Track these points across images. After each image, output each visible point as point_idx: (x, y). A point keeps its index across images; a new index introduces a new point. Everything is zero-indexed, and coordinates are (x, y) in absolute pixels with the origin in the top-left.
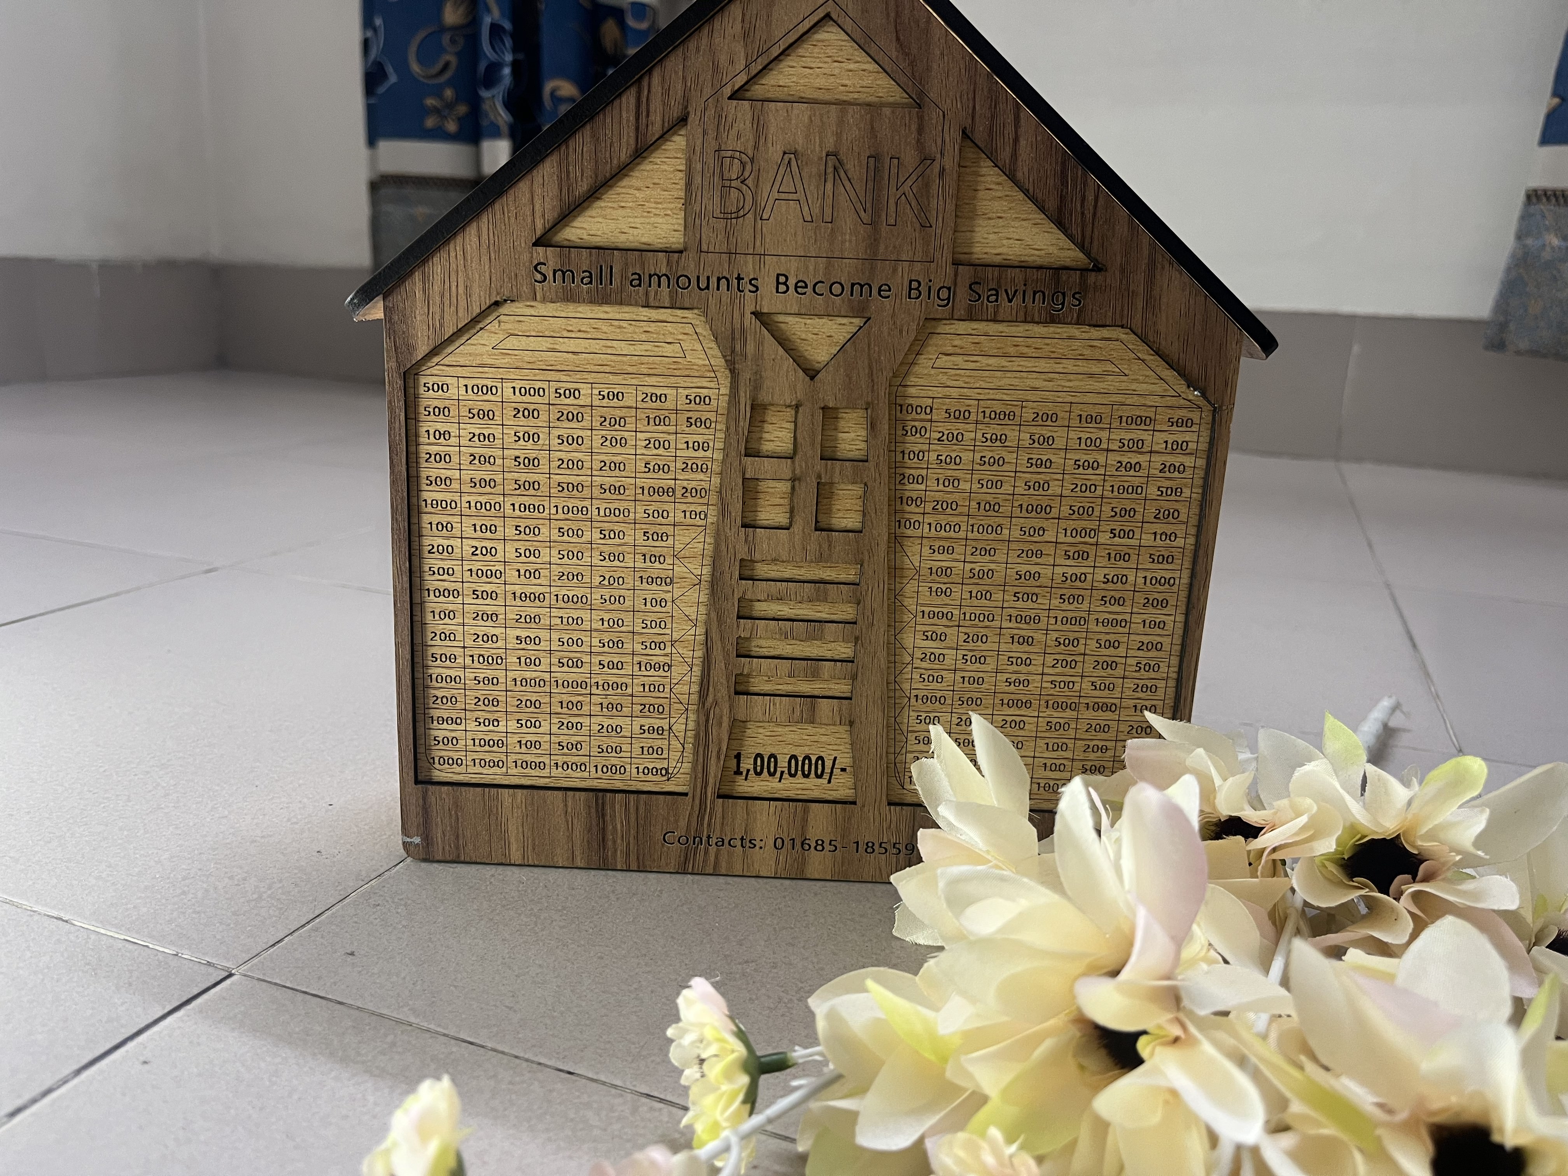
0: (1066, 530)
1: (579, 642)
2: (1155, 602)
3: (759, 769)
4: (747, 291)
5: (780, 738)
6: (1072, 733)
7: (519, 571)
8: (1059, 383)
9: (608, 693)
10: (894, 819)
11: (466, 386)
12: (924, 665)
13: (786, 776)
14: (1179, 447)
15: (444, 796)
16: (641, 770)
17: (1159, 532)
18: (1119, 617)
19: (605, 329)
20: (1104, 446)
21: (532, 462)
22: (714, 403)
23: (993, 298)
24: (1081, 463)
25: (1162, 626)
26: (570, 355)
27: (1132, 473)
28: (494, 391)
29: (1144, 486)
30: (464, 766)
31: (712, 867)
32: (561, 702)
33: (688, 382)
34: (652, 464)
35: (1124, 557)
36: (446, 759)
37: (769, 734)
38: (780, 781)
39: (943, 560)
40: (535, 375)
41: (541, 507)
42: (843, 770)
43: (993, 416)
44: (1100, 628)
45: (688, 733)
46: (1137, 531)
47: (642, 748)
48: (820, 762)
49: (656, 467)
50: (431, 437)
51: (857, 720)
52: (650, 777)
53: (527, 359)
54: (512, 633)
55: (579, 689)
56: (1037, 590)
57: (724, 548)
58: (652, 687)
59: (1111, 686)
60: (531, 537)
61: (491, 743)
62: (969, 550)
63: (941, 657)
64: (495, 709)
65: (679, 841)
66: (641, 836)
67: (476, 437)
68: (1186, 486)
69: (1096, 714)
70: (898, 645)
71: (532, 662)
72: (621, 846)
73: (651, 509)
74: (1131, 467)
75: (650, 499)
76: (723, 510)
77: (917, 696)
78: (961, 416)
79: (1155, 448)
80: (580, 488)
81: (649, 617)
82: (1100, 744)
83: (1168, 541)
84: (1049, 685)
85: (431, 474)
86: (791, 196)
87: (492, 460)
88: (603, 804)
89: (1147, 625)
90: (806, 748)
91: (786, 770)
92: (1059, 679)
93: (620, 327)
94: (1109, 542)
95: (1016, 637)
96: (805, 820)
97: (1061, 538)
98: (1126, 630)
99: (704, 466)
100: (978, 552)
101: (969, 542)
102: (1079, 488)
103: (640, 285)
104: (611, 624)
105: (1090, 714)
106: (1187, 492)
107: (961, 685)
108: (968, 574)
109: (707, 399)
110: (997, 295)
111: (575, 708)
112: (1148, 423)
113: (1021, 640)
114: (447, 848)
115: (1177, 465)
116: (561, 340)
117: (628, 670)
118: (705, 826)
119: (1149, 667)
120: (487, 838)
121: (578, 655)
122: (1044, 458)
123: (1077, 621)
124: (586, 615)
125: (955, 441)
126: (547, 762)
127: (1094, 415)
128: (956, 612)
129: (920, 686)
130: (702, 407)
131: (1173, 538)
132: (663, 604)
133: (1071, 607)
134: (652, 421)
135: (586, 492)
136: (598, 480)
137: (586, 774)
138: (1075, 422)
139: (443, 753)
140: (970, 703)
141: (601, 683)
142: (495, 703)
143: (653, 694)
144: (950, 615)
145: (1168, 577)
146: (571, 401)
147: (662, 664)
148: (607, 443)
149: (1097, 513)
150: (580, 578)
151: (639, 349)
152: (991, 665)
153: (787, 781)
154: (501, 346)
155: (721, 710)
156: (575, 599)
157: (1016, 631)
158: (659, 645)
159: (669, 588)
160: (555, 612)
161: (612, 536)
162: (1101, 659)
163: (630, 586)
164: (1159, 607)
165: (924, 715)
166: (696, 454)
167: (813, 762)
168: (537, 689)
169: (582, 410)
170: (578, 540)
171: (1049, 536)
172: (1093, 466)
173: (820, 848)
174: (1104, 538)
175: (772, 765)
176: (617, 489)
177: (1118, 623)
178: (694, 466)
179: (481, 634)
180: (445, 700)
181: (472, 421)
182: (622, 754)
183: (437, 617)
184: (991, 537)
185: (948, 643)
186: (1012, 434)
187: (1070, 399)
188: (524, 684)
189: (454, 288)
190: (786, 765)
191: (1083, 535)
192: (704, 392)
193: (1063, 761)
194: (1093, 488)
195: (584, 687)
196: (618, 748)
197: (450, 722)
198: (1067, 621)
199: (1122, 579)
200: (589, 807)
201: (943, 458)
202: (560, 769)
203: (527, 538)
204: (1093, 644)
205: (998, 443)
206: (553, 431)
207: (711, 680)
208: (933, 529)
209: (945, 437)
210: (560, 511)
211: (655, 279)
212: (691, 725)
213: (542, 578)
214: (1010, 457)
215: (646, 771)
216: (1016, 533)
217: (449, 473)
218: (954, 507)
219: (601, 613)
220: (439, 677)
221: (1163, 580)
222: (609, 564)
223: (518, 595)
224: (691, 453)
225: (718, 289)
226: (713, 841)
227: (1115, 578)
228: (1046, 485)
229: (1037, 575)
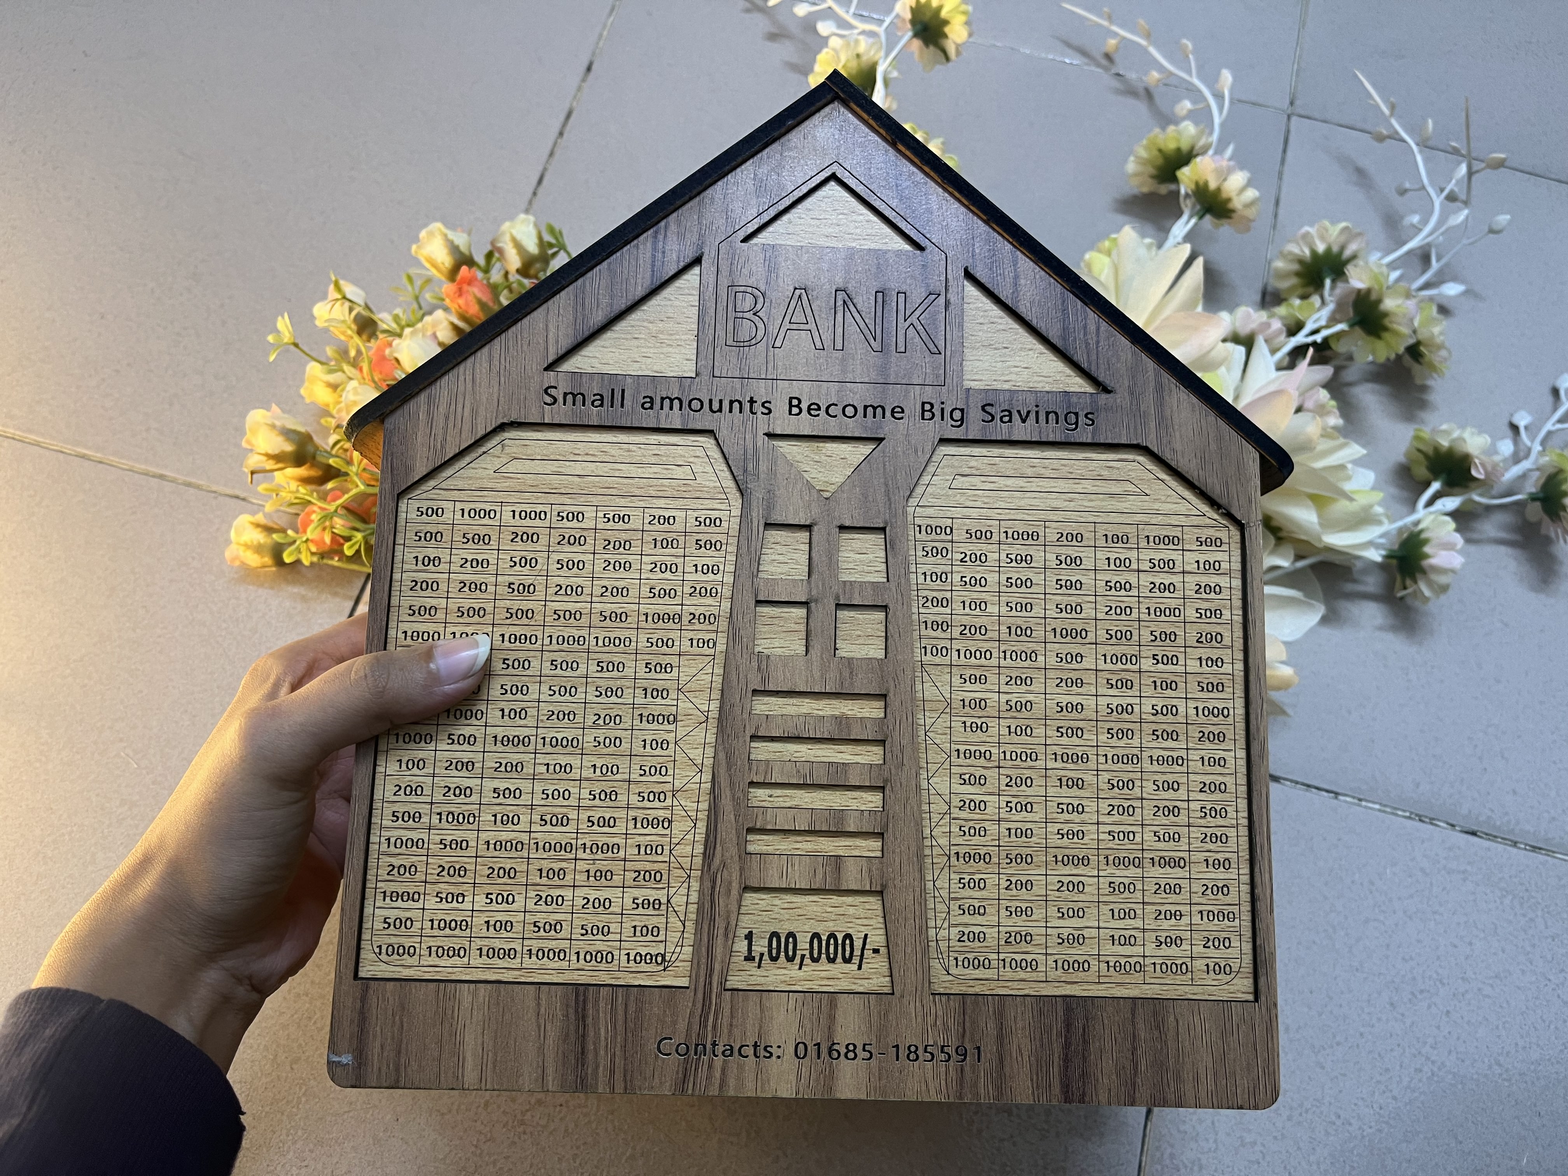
0: (1105, 655)
1: (565, 795)
2: (1211, 736)
3: (774, 952)
4: (759, 413)
5: (800, 912)
6: (1139, 894)
7: (503, 710)
8: (1080, 503)
9: (597, 857)
10: (940, 1013)
11: (463, 510)
12: (964, 815)
13: (807, 961)
14: (1213, 567)
15: (388, 994)
16: (632, 958)
17: (1204, 657)
18: (1175, 754)
19: (613, 452)
20: (1134, 566)
21: (527, 589)
22: (725, 524)
23: (1006, 419)
24: (1112, 584)
25: (1222, 763)
26: (576, 479)
27: (1167, 594)
28: (492, 515)
29: (1182, 608)
30: (416, 957)
31: (717, 1085)
32: (541, 870)
33: (697, 504)
34: (658, 589)
35: (1170, 685)
36: (396, 947)
37: (786, 906)
38: (800, 968)
39: (974, 691)
40: (537, 498)
41: (533, 638)
42: (876, 951)
43: (1016, 536)
44: (1156, 767)
45: (689, 906)
46: (1181, 657)
47: (635, 927)
48: (848, 942)
49: (662, 592)
50: (420, 563)
51: (890, 884)
52: (643, 967)
53: (530, 482)
54: (489, 785)
55: (563, 852)
56: (1081, 724)
57: (734, 677)
58: (649, 848)
59: (1176, 836)
60: (520, 671)
61: (453, 924)
62: (1004, 679)
63: (982, 804)
64: (461, 880)
65: (677, 1051)
66: (629, 1045)
67: (469, 563)
68: (1225, 607)
69: (1162, 871)
70: (932, 791)
71: (508, 820)
72: (604, 1061)
73: (655, 636)
74: (1164, 588)
75: (654, 626)
76: (734, 635)
77: (957, 853)
78: (983, 536)
79: (1188, 568)
80: (578, 617)
81: (648, 762)
82: (1173, 908)
83: (1215, 667)
84: (1106, 836)
85: (414, 603)
86: (802, 327)
87: (483, 587)
88: (584, 1001)
89: (1206, 763)
90: (831, 924)
91: (807, 953)
92: (1116, 829)
93: (629, 451)
94: (1152, 669)
95: (1064, 780)
96: (832, 1018)
97: (1101, 665)
98: (1184, 769)
99: (714, 591)
100: (1013, 681)
101: (1002, 671)
102: (1113, 611)
103: (651, 408)
104: (604, 771)
105: (1157, 871)
106: (1227, 614)
107: (1007, 839)
108: (1004, 707)
109: (718, 521)
110: (1010, 415)
111: (556, 878)
112: (1176, 542)
113: (1070, 783)
114: (384, 1068)
115: (1213, 585)
116: (567, 463)
117: (620, 828)
118: (709, 1028)
119: (1216, 813)
120: (436, 1054)
121: (564, 810)
122: (1074, 580)
123: (1129, 759)
124: (575, 761)
125: (978, 562)
126: (519, 949)
127: (1120, 535)
128: (995, 751)
129: (960, 841)
130: (712, 529)
131: (1220, 664)
132: (665, 746)
133: (1121, 743)
134: (659, 544)
135: (585, 621)
136: (598, 607)
137: (565, 964)
138: (1101, 542)
139: (393, 940)
140: (1019, 860)
141: (588, 845)
142: (462, 873)
143: (650, 858)
144: (988, 753)
145: (1220, 707)
146: (574, 524)
147: (661, 819)
148: (611, 567)
149: (1135, 637)
150: (571, 717)
151: (649, 472)
152: (1038, 816)
153: (810, 967)
154: (503, 470)
155: (730, 874)
156: (565, 743)
157: (1062, 773)
158: (658, 796)
159: (672, 727)
160: (541, 759)
161: (610, 668)
162: (1161, 804)
163: (626, 726)
164: (1216, 741)
165: (967, 878)
166: (704, 578)
167: (840, 942)
168: (514, 854)
169: (585, 533)
170: (572, 674)
171: (1088, 663)
172: (1125, 587)
173: (851, 1055)
174: (1147, 664)
175: (791, 946)
176: (619, 617)
177: (1175, 761)
178: (703, 590)
179: (453, 786)
180: (402, 870)
181: (465, 546)
182: (611, 937)
183: (404, 767)
184: (1025, 664)
185: (989, 787)
186: (1038, 555)
187: (1092, 519)
188: (498, 848)
189: (459, 410)
190: (807, 946)
191: (1124, 661)
192: (714, 514)
193: (1133, 932)
194: (1128, 610)
195: (568, 849)
196: (606, 929)
197: (405, 898)
198: (1119, 759)
199: (1172, 710)
200: (567, 1006)
201: (967, 580)
202: (534, 958)
203: (514, 672)
204: (1150, 787)
205: (1024, 564)
206: (553, 556)
207: (719, 836)
208: (962, 655)
209: (967, 559)
210: (554, 641)
211: (667, 403)
212: (694, 897)
213: (528, 718)
214: (1038, 579)
215: (638, 958)
216: (1052, 661)
217: (434, 602)
218: (983, 632)
219: (592, 758)
220: (399, 841)
221: (1216, 711)
222: (606, 700)
223: (499, 738)
224: (699, 576)
225: (731, 411)
226: (720, 1049)
227: (1165, 709)
228: (1079, 608)
229: (1079, 707)
